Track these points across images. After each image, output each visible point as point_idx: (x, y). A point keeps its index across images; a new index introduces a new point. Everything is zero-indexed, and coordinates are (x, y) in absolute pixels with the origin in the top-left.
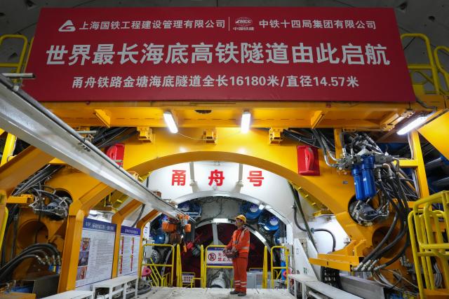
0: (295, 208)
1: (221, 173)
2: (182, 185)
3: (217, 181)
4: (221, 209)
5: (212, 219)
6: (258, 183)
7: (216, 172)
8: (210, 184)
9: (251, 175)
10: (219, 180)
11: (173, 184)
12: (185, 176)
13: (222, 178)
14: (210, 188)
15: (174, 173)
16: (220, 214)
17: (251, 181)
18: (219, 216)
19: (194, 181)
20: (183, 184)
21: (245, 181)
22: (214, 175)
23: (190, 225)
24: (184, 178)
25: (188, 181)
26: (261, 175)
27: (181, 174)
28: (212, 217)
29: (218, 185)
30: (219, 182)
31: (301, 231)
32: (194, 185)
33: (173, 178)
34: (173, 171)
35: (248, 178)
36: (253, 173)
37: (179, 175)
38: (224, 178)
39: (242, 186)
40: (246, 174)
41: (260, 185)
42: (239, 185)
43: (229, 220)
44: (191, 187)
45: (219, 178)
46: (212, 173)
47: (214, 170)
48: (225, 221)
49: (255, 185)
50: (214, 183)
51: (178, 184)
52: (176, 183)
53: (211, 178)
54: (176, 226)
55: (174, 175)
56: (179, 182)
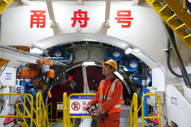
0: (168, 52)
1: (85, 13)
2: (41, 27)
3: (81, 22)
4: (89, 55)
5: (82, 62)
6: (127, 24)
7: (80, 12)
8: (73, 25)
9: (118, 15)
10: (83, 21)
11: (32, 26)
12: (44, 17)
13: (86, 19)
14: (73, 30)
15: (32, 14)
16: (89, 58)
17: (119, 22)
18: (88, 60)
19: (55, 22)
20: (43, 26)
21: (113, 22)
22: (78, 16)
23: (52, 71)
24: (44, 20)
25: (48, 22)
26: (129, 15)
27: (41, 15)
28: (82, 61)
29: (82, 26)
30: (83, 23)
31: (175, 76)
32: (55, 27)
33: (32, 19)
34: (32, 11)
35: (116, 19)
36: (121, 13)
37: (38, 16)
38: (88, 19)
39: (109, 27)
40: (113, 14)
41: (129, 26)
42: (106, 27)
43: (95, 63)
44: (52, 29)
45: (83, 19)
46: (75, 13)
47: (77, 10)
48: (93, 64)
49: (123, 26)
50: (78, 24)
51: (38, 27)
52: (35, 25)
53: (74, 19)
54: (37, 72)
55: (32, 16)
56: (38, 23)
